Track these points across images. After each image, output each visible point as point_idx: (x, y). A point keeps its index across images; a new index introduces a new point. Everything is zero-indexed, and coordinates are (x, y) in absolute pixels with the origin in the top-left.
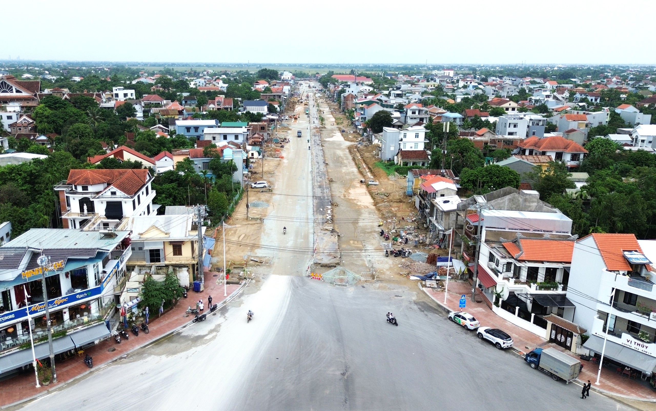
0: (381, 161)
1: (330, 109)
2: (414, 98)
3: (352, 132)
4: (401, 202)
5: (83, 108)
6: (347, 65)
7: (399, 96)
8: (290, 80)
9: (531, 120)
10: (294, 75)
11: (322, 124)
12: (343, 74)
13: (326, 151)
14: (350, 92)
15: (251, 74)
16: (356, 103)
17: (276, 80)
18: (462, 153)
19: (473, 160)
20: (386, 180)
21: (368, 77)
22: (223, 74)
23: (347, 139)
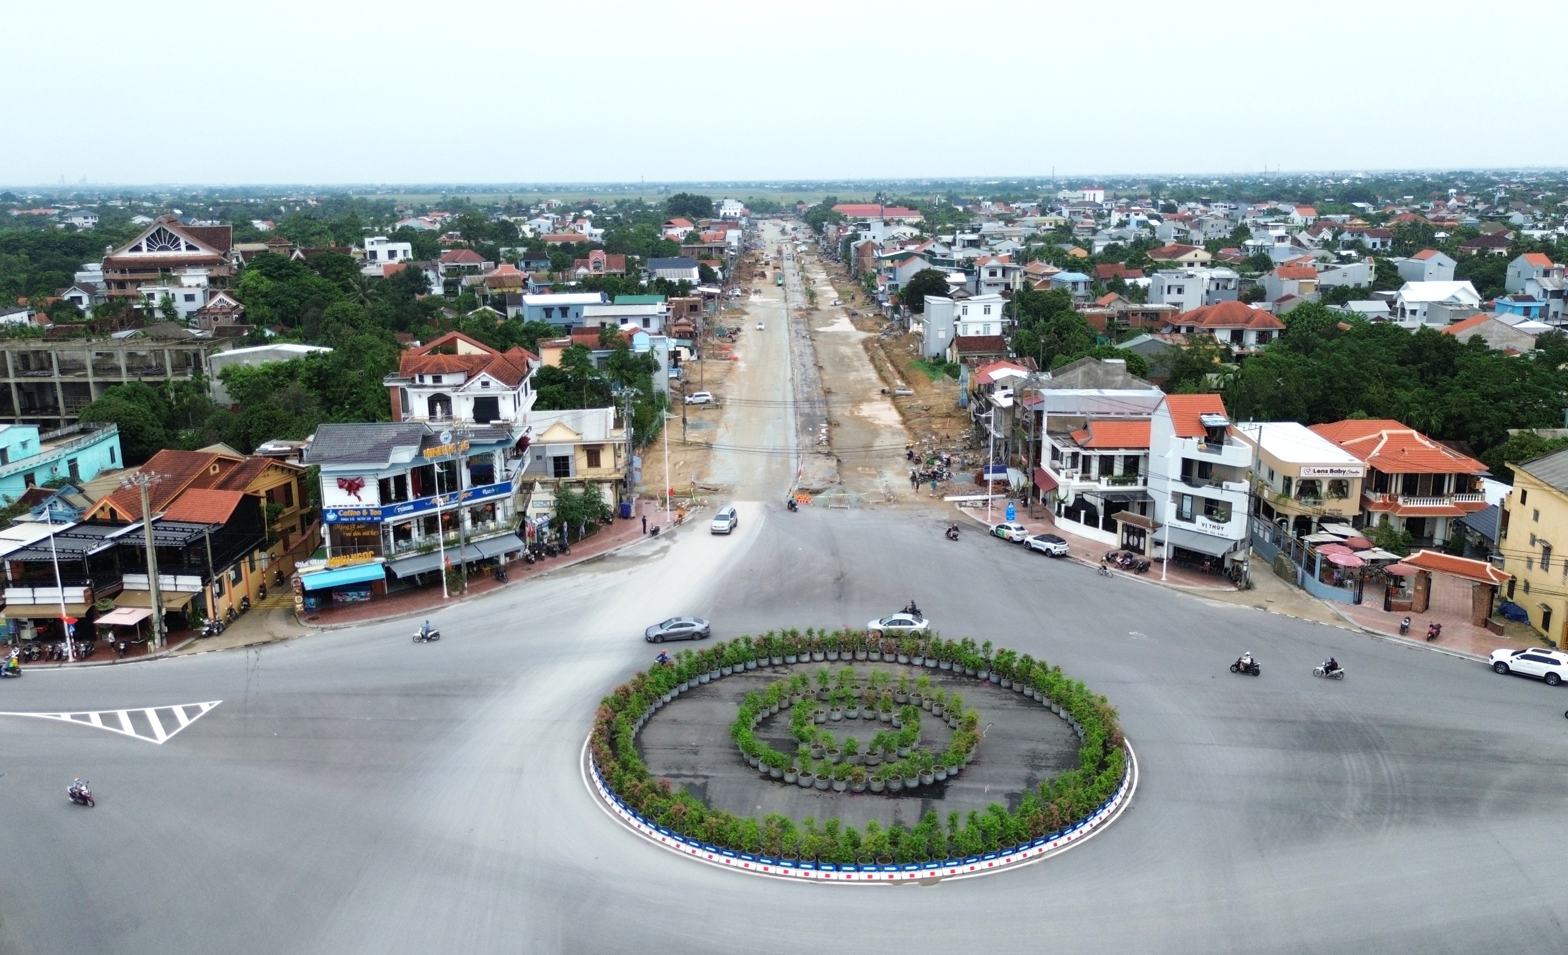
0: (922, 360)
1: (828, 275)
2: (1004, 249)
3: (871, 315)
4: (949, 415)
5: (334, 276)
6: (869, 182)
7: (972, 244)
8: (740, 218)
9: (1212, 279)
10: (746, 206)
11: (812, 303)
12: (858, 203)
13: (820, 349)
14: (870, 237)
15: (650, 207)
16: (880, 258)
17: (707, 217)
18: (1060, 335)
19: (1078, 344)
20: (928, 388)
21: (912, 207)
22: (588, 208)
23: (860, 327)
